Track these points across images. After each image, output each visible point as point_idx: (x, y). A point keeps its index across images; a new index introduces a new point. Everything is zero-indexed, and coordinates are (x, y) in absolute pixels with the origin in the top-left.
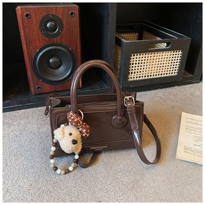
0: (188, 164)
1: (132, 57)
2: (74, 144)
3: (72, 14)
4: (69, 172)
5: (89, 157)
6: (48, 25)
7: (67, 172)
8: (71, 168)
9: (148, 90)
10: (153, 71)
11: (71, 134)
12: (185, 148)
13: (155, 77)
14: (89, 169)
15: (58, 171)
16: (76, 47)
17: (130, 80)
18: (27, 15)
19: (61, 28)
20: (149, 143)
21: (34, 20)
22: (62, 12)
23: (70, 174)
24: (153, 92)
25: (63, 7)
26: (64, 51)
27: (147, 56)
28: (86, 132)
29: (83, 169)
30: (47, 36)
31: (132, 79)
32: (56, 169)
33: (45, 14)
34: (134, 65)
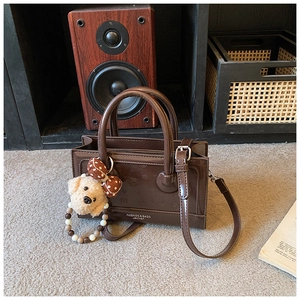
0: (276, 272)
1: (234, 87)
2: (86, 203)
3: (141, 20)
4: (88, 241)
5: (124, 227)
6: (108, 36)
7: (86, 241)
8: (92, 238)
9: (265, 142)
10: (271, 112)
11: (86, 188)
12: (281, 245)
13: (275, 121)
14: (118, 243)
15: (74, 237)
16: (148, 69)
17: (230, 122)
18: (80, 23)
19: (126, 41)
20: (225, 224)
21: (90, 28)
22: (128, 17)
23: (89, 244)
24: (272, 146)
25: (129, 12)
26: (130, 73)
27: (260, 86)
28: (112, 189)
29: (109, 243)
30: (106, 51)
31: (234, 122)
32: (72, 233)
33: (104, 21)
34: (237, 100)
